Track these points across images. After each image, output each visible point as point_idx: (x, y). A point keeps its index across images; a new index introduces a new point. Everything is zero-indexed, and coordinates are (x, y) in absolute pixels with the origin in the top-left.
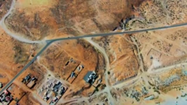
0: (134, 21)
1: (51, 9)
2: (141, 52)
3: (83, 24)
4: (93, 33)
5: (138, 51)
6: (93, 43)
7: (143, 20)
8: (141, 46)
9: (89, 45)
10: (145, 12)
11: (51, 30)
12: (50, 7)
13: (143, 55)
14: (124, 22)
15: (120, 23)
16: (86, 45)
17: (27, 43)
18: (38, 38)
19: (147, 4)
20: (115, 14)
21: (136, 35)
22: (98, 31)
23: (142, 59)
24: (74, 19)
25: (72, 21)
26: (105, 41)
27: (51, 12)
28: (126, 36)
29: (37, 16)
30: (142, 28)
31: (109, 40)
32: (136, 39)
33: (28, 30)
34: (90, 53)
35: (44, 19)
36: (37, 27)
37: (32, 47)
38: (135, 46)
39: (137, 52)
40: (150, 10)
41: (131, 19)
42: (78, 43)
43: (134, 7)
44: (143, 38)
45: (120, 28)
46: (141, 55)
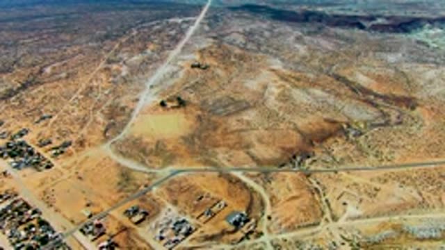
0: (315, 161)
1: (183, 138)
2: (327, 197)
3: (231, 156)
4: (246, 166)
5: (322, 195)
6: (244, 179)
7: (329, 159)
8: (326, 191)
9: (238, 181)
10: (333, 150)
11: (178, 159)
12: (182, 134)
13: (330, 201)
14: (298, 159)
15: (290, 159)
16: (234, 181)
17: (140, 171)
18: (157, 166)
19: (336, 141)
20: (283, 148)
21: (318, 175)
22: (254, 165)
23: (329, 205)
24: (217, 150)
25: (214, 152)
26: (265, 178)
27: (181, 141)
28: (300, 175)
29: (161, 144)
30: (328, 167)
31: (272, 178)
32: (318, 180)
33: (144, 157)
34: (239, 190)
35: (170, 147)
36: (157, 155)
37: (146, 176)
38: (316, 189)
39: (320, 197)
40: (340, 148)
41: (309, 157)
42: (220, 176)
43: (314, 143)
44: (330, 180)
45: (291, 166)
46: (327, 201)
